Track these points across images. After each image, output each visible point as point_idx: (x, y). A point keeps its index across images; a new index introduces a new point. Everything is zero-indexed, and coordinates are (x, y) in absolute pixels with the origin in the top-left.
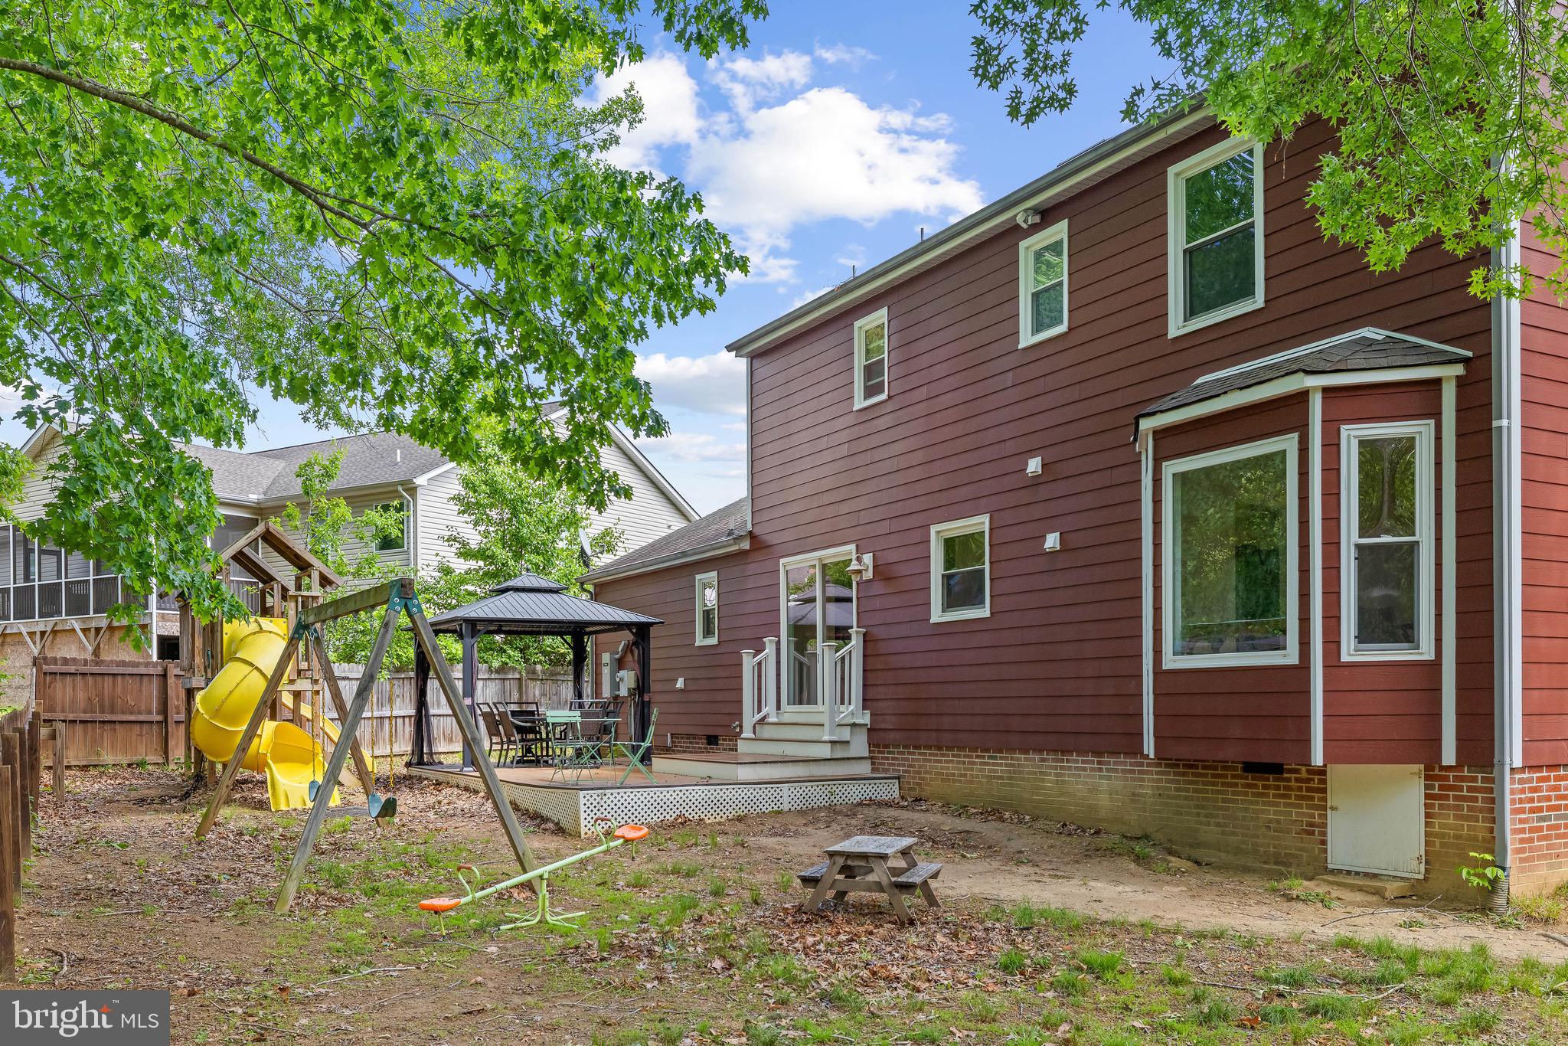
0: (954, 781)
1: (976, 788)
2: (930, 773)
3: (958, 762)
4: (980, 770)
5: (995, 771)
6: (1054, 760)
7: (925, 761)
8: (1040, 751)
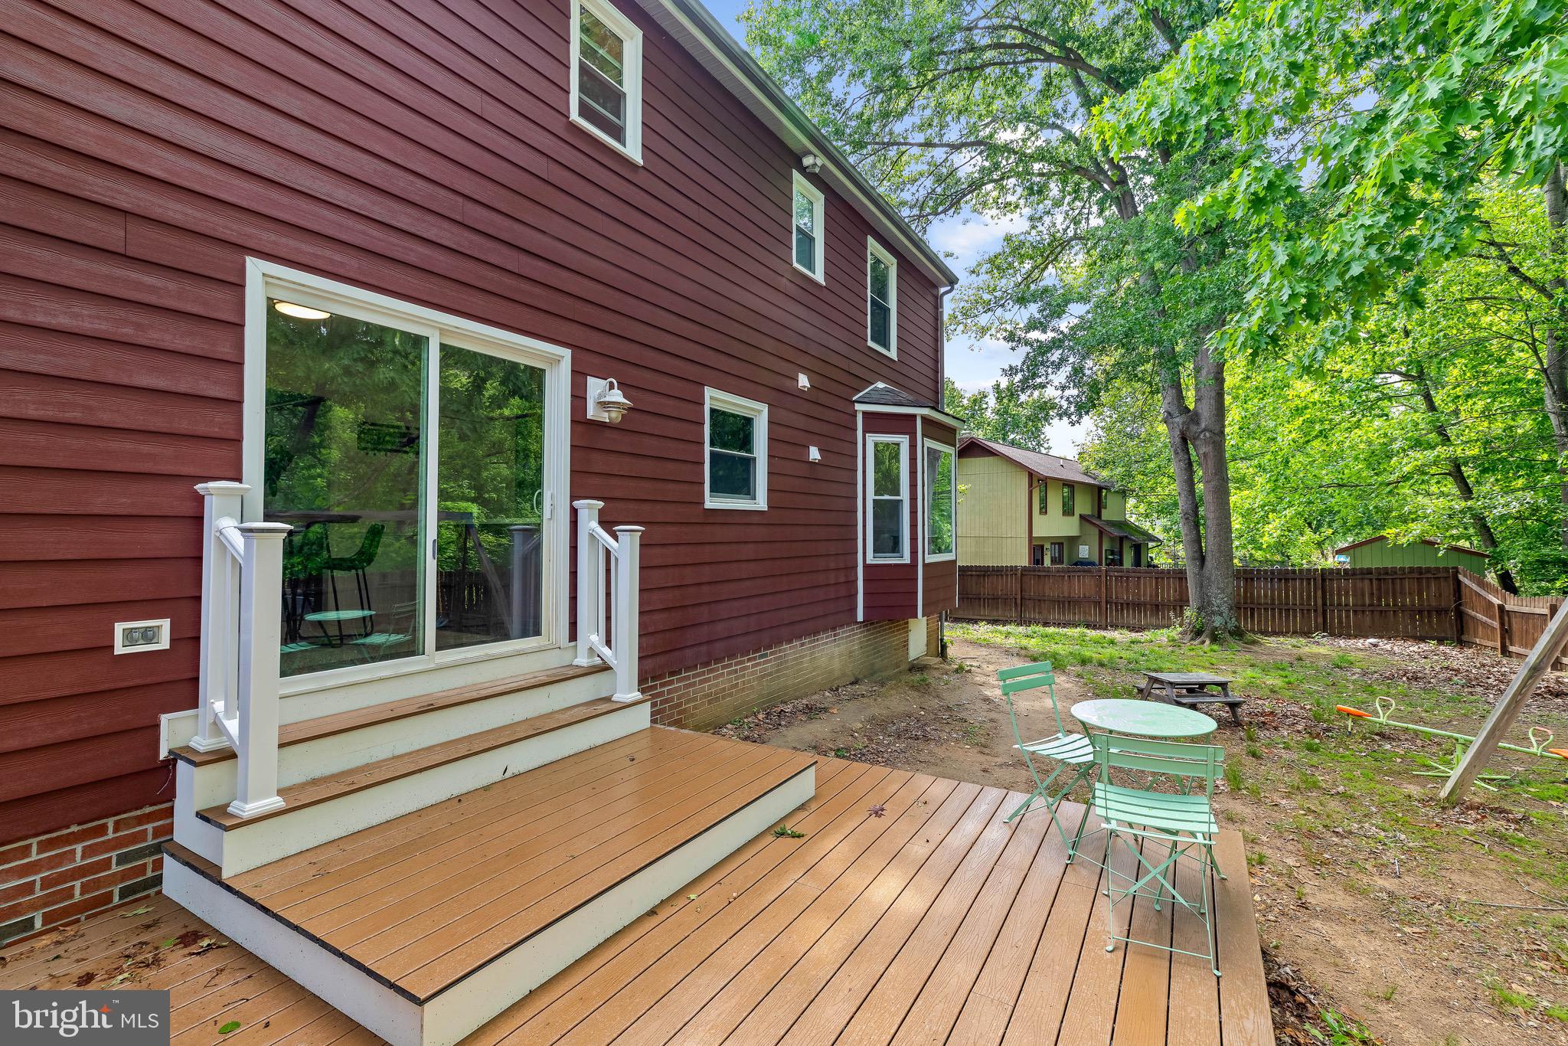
0: (724, 697)
1: (748, 695)
2: (695, 699)
3: (729, 673)
4: (753, 673)
5: (765, 669)
6: (810, 642)
7: (686, 687)
8: (799, 637)
